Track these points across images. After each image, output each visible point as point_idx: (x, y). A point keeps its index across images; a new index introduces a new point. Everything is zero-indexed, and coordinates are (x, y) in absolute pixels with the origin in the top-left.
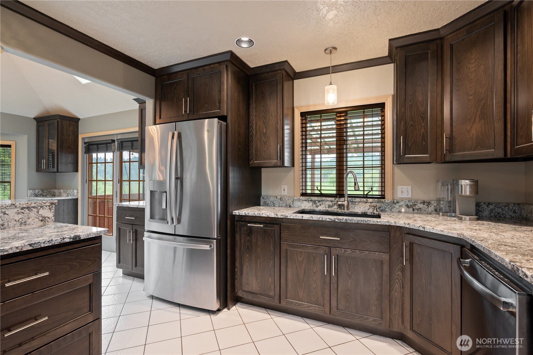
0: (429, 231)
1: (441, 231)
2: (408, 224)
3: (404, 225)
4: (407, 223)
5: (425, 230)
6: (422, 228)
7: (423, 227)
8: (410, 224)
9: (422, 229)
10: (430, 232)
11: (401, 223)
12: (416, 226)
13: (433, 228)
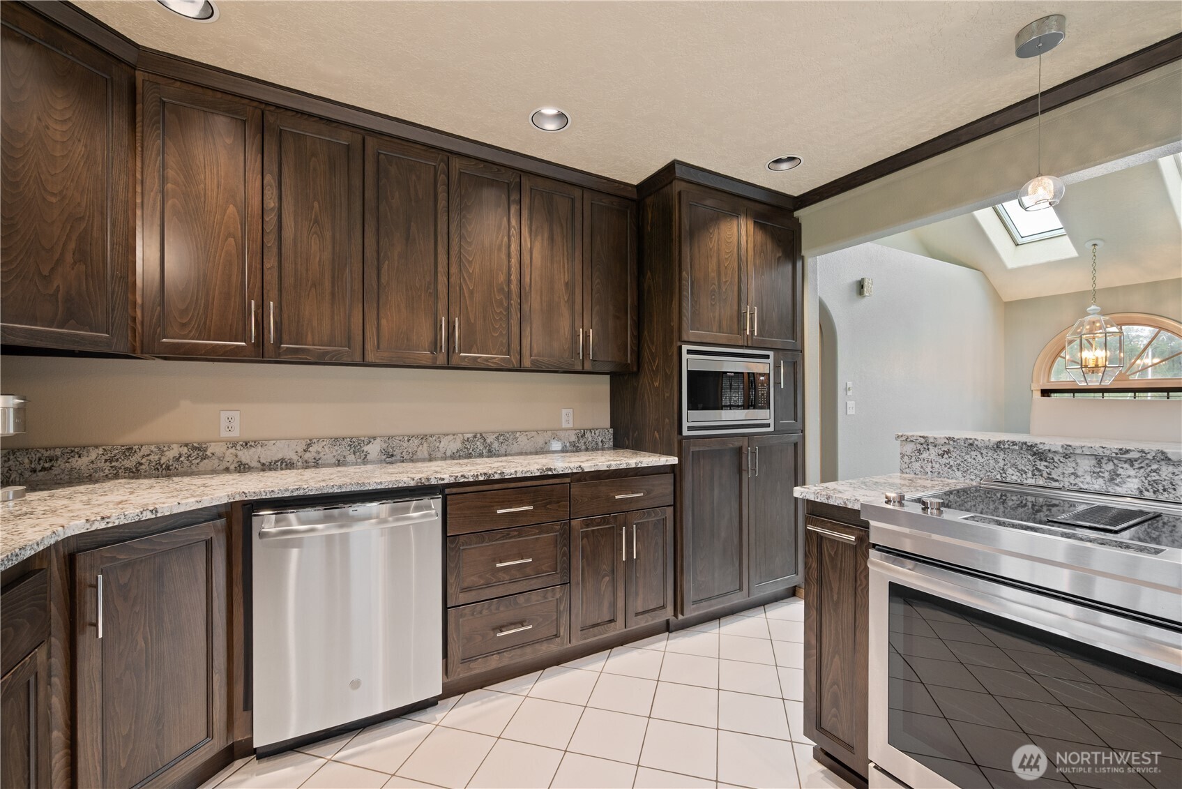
0: (169, 514)
1: (197, 502)
2: (103, 518)
3: (88, 526)
4: (99, 518)
5: (159, 515)
6: (149, 513)
7: (151, 511)
8: (109, 518)
9: (150, 516)
10: (171, 515)
11: (77, 525)
12: (131, 515)
13: (179, 504)
